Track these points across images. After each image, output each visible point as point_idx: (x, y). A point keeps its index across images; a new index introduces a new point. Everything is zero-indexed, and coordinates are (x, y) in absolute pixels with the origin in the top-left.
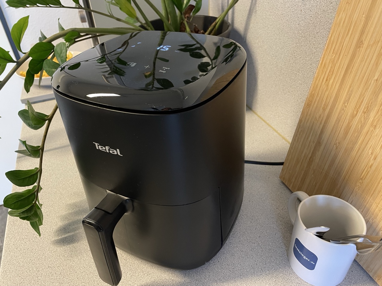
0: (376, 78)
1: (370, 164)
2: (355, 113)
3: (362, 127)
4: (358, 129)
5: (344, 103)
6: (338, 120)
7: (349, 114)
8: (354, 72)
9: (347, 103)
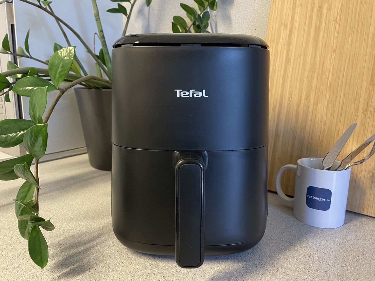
0: (306, 76)
1: (323, 129)
2: (299, 102)
3: (308, 108)
4: (305, 111)
5: (289, 99)
6: (288, 112)
7: (295, 105)
8: (289, 78)
9: (291, 99)
